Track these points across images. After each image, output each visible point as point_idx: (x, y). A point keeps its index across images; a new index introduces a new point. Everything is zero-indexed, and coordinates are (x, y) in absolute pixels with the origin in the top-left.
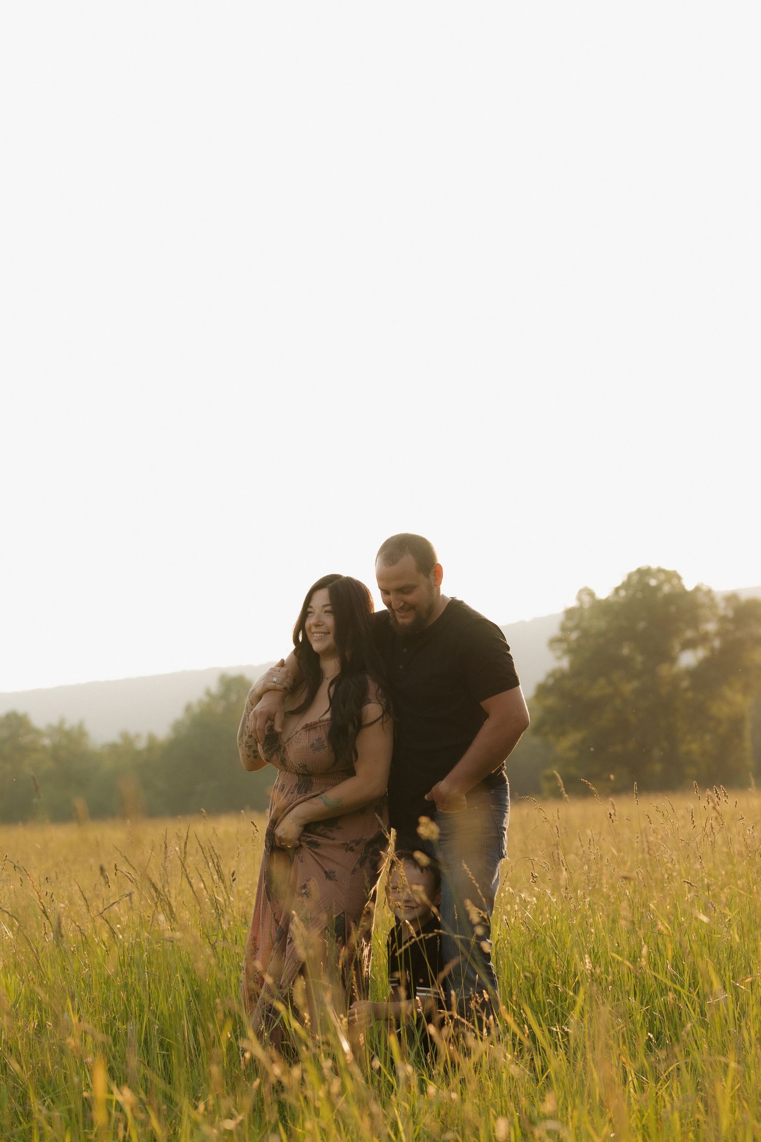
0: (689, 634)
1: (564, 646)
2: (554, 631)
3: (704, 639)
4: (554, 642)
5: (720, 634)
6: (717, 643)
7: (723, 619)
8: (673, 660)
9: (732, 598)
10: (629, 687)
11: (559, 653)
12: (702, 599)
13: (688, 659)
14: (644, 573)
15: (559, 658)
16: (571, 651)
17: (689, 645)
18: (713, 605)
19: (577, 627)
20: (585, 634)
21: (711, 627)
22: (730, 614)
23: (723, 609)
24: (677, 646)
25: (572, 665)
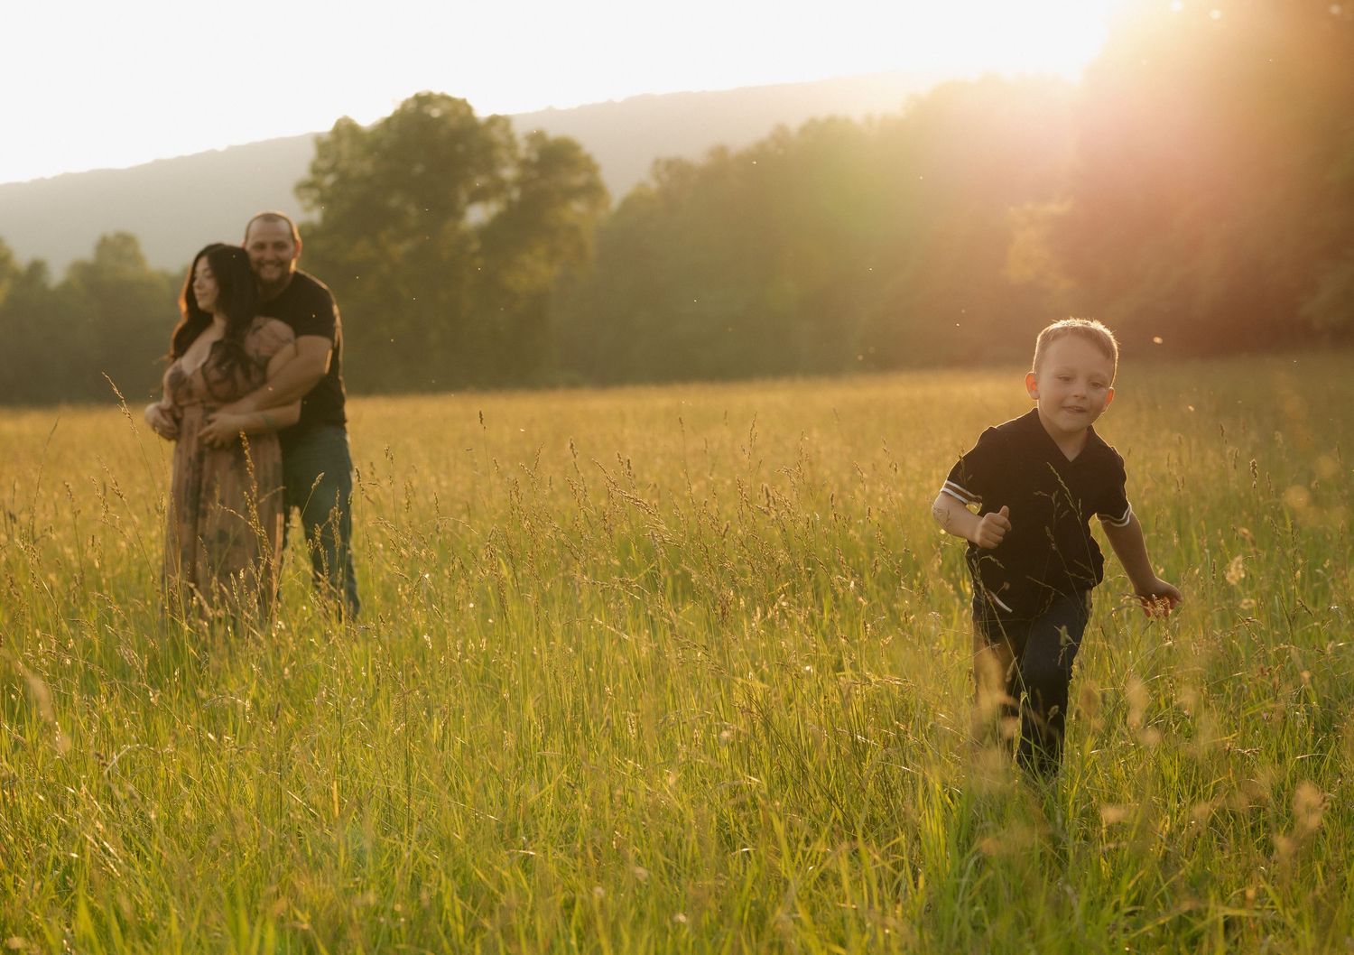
0: (479, 182)
1: (315, 193)
2: (302, 172)
3: (499, 188)
4: (303, 188)
5: (521, 183)
6: (516, 194)
7: (525, 164)
8: (459, 215)
9: (537, 138)
10: (400, 249)
11: (308, 202)
12: (497, 134)
13: (478, 215)
14: (423, 100)
15: (308, 209)
16: (325, 200)
17: (479, 196)
18: (511, 145)
19: (332, 169)
20: (344, 179)
21: (509, 173)
22: (534, 157)
23: (523, 150)
24: (463, 196)
25: (325, 218)
